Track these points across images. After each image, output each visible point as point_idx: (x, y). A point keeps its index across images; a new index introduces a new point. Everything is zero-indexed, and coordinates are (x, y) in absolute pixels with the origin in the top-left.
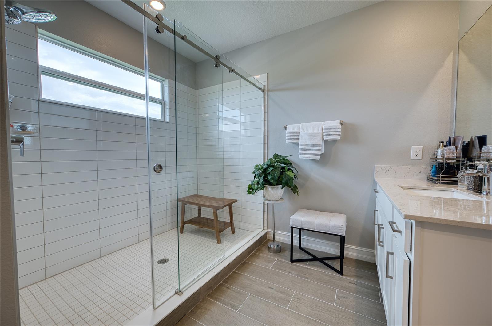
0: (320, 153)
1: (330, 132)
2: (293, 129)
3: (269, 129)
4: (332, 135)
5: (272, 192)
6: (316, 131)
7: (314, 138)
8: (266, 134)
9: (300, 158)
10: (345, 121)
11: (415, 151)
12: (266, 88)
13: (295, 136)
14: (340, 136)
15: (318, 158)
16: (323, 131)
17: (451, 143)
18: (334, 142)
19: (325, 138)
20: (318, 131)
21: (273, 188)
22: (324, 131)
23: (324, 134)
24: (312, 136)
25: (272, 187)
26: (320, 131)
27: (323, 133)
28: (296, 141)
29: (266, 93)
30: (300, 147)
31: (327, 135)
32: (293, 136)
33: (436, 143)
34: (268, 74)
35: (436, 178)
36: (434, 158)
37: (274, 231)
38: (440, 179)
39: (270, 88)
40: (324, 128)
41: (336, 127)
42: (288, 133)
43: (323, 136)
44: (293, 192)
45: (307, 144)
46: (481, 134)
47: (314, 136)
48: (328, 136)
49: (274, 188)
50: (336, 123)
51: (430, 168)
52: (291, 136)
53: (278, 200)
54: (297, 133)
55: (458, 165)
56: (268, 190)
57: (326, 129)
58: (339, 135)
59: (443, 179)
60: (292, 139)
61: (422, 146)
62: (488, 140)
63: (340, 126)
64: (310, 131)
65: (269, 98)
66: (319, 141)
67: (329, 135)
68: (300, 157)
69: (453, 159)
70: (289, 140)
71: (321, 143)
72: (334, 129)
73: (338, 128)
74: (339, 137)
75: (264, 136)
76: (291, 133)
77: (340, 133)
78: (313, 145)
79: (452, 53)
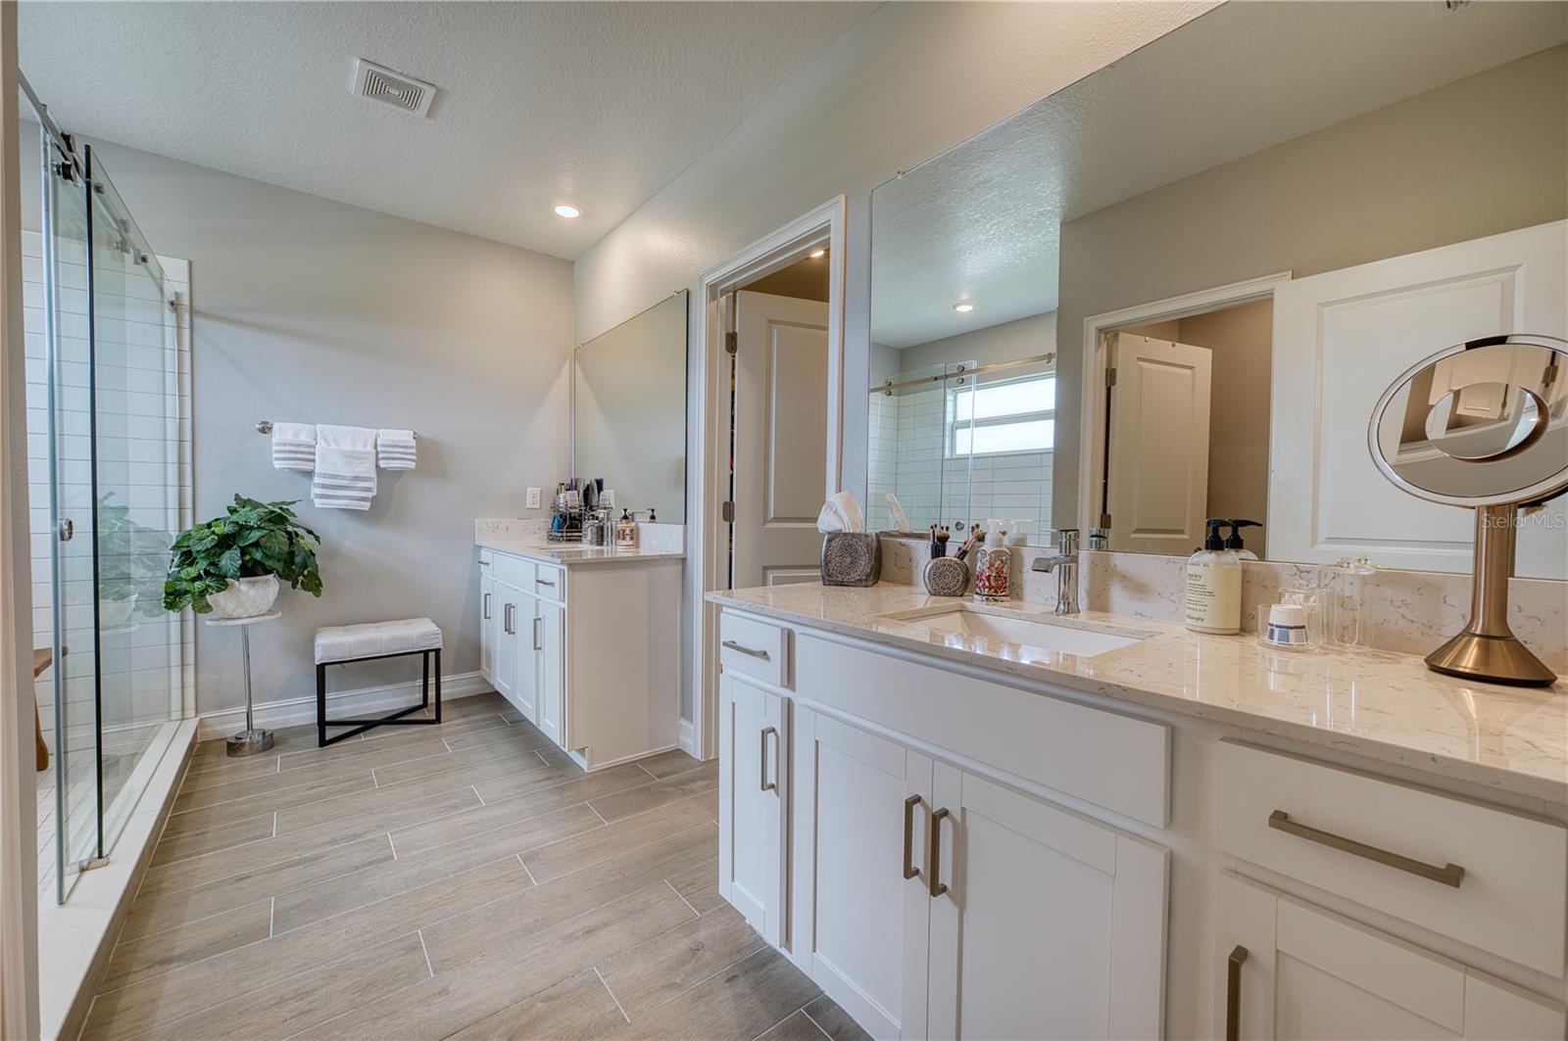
0: (370, 495)
1: (392, 453)
2: (296, 435)
3: (196, 422)
4: (398, 459)
5: (252, 592)
6: (359, 448)
7: (359, 461)
8: (188, 436)
9: (316, 506)
10: (424, 433)
11: (532, 497)
12: (186, 301)
13: (302, 453)
14: (415, 464)
15: (366, 506)
16: (376, 448)
17: (572, 486)
18: (399, 473)
19: (383, 464)
20: (365, 447)
21: (255, 582)
22: (379, 449)
23: (380, 456)
24: (352, 457)
25: (249, 582)
26: (370, 448)
27: (377, 453)
28: (307, 466)
29: (187, 317)
30: (316, 480)
31: (387, 458)
32: (297, 452)
33: (556, 486)
34: (190, 263)
35: (560, 534)
36: (555, 507)
37: (250, 707)
38: (565, 534)
39: (197, 304)
40: (378, 443)
41: (406, 444)
42: (277, 444)
43: (377, 459)
44: (303, 588)
45: (339, 473)
46: (598, 478)
47: (357, 458)
48: (389, 461)
49: (259, 581)
50: (405, 436)
51: (550, 521)
52: (290, 452)
53: (264, 615)
54: (308, 446)
55: (580, 516)
56: (239, 590)
57: (382, 446)
58: (413, 460)
59: (569, 534)
60: (295, 459)
61: (539, 489)
62: (605, 485)
63: (413, 443)
64: (347, 447)
65: (195, 334)
66: (367, 469)
67: (394, 459)
68: (318, 503)
69: (574, 508)
70: (283, 462)
71: (373, 474)
72: (403, 447)
73: (412, 447)
74: (413, 465)
75: (181, 441)
76: (290, 445)
77: (415, 458)
78: (356, 478)
79: (568, 362)
